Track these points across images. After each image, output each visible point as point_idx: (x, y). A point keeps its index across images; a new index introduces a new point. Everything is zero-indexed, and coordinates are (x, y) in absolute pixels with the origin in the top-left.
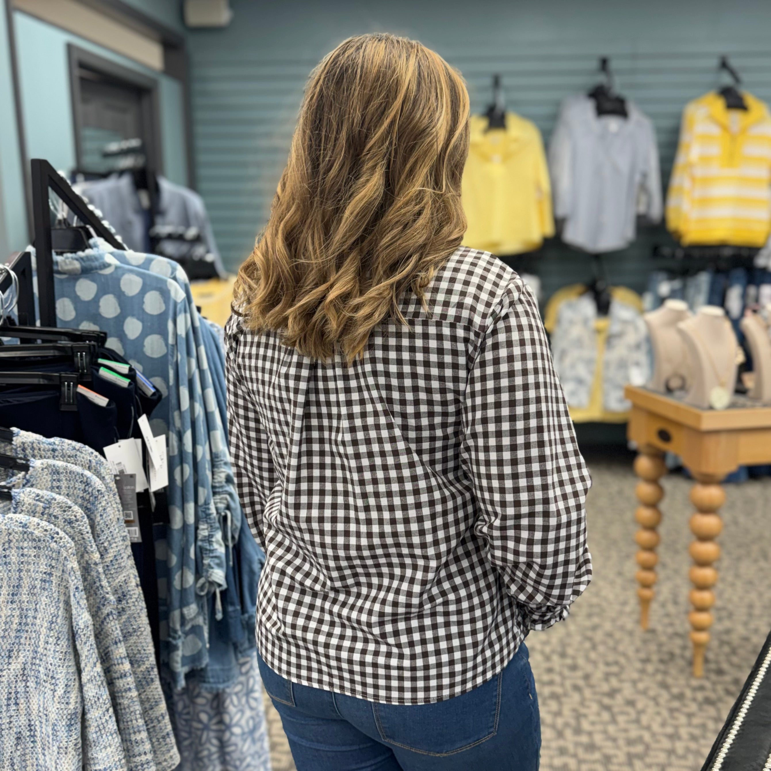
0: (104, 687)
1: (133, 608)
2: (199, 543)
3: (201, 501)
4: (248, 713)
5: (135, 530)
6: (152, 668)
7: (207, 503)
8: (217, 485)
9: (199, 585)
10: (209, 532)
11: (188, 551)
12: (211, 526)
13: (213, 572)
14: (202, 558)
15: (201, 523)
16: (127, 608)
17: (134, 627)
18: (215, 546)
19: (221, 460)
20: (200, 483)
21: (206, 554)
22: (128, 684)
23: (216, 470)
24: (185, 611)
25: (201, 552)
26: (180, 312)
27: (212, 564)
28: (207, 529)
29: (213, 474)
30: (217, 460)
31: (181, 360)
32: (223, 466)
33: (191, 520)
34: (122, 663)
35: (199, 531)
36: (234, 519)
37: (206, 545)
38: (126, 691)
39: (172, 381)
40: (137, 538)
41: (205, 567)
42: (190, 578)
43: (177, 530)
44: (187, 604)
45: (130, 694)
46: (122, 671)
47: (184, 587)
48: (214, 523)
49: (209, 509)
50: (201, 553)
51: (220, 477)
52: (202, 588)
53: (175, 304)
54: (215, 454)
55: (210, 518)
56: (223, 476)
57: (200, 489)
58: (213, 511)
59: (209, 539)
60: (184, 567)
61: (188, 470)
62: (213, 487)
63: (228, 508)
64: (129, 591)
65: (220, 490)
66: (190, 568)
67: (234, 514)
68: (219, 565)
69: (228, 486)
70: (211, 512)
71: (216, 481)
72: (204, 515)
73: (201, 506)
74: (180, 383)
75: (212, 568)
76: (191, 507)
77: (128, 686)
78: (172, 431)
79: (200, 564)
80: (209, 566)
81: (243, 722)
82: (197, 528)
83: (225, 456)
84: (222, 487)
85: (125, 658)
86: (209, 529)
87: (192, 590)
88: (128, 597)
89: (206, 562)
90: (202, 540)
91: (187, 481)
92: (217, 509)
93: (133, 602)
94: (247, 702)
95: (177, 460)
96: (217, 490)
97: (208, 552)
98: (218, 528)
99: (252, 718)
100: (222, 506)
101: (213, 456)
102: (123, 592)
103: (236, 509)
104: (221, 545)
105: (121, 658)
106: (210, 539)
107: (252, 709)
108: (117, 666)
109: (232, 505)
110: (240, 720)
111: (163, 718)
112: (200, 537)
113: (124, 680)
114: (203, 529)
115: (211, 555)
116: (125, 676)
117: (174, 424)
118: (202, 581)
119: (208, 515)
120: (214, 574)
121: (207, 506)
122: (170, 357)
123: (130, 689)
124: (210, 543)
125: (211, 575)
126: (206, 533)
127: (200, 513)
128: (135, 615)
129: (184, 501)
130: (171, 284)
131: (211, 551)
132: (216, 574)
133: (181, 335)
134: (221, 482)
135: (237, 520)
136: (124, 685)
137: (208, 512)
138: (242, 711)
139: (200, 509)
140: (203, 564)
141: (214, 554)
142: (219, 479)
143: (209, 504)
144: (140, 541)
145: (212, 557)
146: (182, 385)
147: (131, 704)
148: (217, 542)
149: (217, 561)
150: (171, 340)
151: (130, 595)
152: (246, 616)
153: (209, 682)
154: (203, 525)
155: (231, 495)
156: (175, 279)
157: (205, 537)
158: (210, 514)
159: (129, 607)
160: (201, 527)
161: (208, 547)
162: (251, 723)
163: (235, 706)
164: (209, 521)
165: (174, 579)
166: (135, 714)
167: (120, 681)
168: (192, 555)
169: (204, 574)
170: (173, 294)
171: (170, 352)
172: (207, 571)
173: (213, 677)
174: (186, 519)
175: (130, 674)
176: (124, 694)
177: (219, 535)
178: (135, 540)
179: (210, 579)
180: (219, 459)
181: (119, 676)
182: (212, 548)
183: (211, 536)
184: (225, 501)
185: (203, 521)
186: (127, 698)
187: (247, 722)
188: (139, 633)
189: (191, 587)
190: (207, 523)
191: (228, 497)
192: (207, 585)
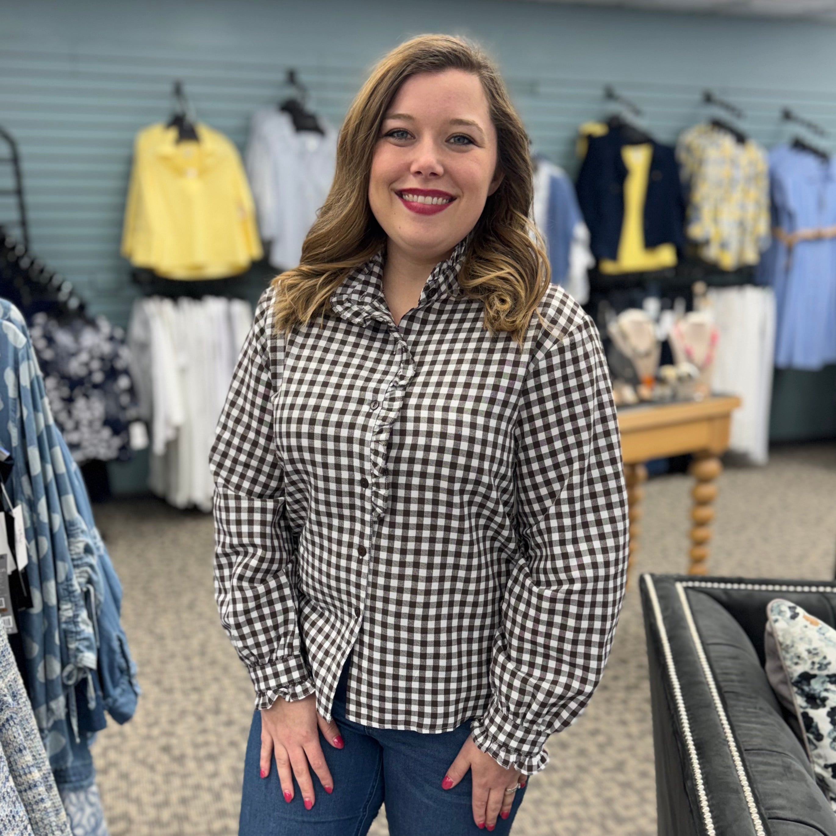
0: (19, 803)
1: (24, 709)
2: (64, 626)
3: (62, 577)
4: (88, 810)
5: (9, 620)
6: (49, 773)
7: (68, 579)
8: (75, 557)
9: (65, 673)
10: (74, 612)
11: (53, 637)
12: (76, 605)
13: (83, 656)
14: (66, 642)
15: (62, 602)
16: (20, 710)
17: (27, 730)
18: (82, 627)
19: (78, 528)
20: (58, 555)
21: (72, 637)
22: (39, 795)
23: (72, 540)
24: (53, 705)
25: (65, 635)
26: (23, 359)
27: (81, 648)
28: (71, 609)
29: (69, 544)
30: (72, 528)
31: (28, 416)
32: (81, 535)
33: (53, 600)
34: (30, 773)
35: (61, 612)
36: (98, 594)
37: (72, 627)
38: (37, 803)
39: (15, 441)
40: (12, 628)
41: (71, 652)
42: (56, 666)
43: (38, 615)
44: (56, 697)
45: (43, 805)
46: (31, 782)
47: (50, 678)
48: (79, 600)
49: (72, 585)
50: (66, 637)
51: (78, 547)
52: (69, 677)
53: (16, 351)
54: (69, 522)
55: (74, 597)
56: (81, 546)
57: (60, 564)
58: (77, 588)
59: (74, 620)
60: (48, 656)
61: (45, 543)
62: (73, 560)
63: (90, 581)
64: (19, 690)
65: (79, 562)
66: (55, 656)
67: (97, 588)
68: (89, 648)
69: (87, 557)
70: (74, 588)
71: (73, 552)
72: (66, 593)
73: (62, 583)
74: (28, 443)
75: (82, 652)
76: (51, 585)
77: (40, 797)
78: (21, 500)
79: (65, 650)
80: (78, 650)
81: (84, 822)
82: (59, 609)
83: (81, 523)
84: (80, 559)
85: (32, 766)
86: (74, 608)
87: (60, 680)
88: (19, 696)
89: (72, 646)
90: (66, 622)
91: (45, 556)
92: (80, 584)
93: (24, 702)
94: (87, 798)
95: (31, 534)
96: (76, 563)
97: (74, 635)
98: (82, 606)
99: (94, 814)
100: (83, 580)
101: (68, 524)
102: (13, 693)
103: (98, 583)
104: (87, 625)
105: (28, 767)
106: (76, 620)
107: (91, 805)
108: (24, 777)
109: (94, 577)
110: (80, 820)
111: (66, 826)
112: (63, 619)
113: (34, 791)
114: (67, 610)
115: (78, 637)
116: (35, 786)
117: (22, 492)
118: (69, 668)
119: (71, 593)
120: (85, 659)
121: (69, 583)
122: (11, 413)
123: (42, 800)
124: (76, 624)
125: (81, 660)
126: (70, 614)
127: (61, 591)
128: (27, 717)
129: (43, 579)
130: (7, 327)
131: (78, 633)
132: (88, 658)
133: (26, 386)
134: (79, 554)
135: (101, 594)
136: (34, 797)
137: (70, 589)
138: (82, 810)
139: (61, 587)
140: (68, 649)
141: (82, 636)
142: (77, 551)
143: (71, 580)
144: (15, 631)
145: (80, 640)
146: (31, 445)
147: (45, 817)
148: (84, 622)
149: (86, 643)
150: (12, 393)
151: (20, 694)
152: (110, 700)
153: (71, 782)
154: (66, 604)
155: (91, 566)
156: (9, 320)
157: (70, 618)
158: (73, 592)
159: (21, 708)
160: (64, 607)
161: (74, 629)
162: (93, 821)
163: (74, 805)
164: (73, 599)
165: (37, 671)
166: (51, 826)
167: (29, 792)
168: (57, 641)
169: (72, 660)
170: (11, 337)
171: (11, 407)
172: (76, 657)
173: (75, 775)
174: (46, 600)
175: (41, 783)
176: (34, 807)
177: (84, 614)
178: (10, 631)
179: (80, 665)
180: (75, 528)
181: (27, 787)
182: (78, 629)
183: (76, 616)
184: (86, 575)
185: (66, 600)
186: (39, 810)
187: (89, 820)
188: (32, 737)
189: (57, 678)
190: (71, 601)
191: (89, 569)
192: (75, 672)
